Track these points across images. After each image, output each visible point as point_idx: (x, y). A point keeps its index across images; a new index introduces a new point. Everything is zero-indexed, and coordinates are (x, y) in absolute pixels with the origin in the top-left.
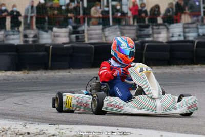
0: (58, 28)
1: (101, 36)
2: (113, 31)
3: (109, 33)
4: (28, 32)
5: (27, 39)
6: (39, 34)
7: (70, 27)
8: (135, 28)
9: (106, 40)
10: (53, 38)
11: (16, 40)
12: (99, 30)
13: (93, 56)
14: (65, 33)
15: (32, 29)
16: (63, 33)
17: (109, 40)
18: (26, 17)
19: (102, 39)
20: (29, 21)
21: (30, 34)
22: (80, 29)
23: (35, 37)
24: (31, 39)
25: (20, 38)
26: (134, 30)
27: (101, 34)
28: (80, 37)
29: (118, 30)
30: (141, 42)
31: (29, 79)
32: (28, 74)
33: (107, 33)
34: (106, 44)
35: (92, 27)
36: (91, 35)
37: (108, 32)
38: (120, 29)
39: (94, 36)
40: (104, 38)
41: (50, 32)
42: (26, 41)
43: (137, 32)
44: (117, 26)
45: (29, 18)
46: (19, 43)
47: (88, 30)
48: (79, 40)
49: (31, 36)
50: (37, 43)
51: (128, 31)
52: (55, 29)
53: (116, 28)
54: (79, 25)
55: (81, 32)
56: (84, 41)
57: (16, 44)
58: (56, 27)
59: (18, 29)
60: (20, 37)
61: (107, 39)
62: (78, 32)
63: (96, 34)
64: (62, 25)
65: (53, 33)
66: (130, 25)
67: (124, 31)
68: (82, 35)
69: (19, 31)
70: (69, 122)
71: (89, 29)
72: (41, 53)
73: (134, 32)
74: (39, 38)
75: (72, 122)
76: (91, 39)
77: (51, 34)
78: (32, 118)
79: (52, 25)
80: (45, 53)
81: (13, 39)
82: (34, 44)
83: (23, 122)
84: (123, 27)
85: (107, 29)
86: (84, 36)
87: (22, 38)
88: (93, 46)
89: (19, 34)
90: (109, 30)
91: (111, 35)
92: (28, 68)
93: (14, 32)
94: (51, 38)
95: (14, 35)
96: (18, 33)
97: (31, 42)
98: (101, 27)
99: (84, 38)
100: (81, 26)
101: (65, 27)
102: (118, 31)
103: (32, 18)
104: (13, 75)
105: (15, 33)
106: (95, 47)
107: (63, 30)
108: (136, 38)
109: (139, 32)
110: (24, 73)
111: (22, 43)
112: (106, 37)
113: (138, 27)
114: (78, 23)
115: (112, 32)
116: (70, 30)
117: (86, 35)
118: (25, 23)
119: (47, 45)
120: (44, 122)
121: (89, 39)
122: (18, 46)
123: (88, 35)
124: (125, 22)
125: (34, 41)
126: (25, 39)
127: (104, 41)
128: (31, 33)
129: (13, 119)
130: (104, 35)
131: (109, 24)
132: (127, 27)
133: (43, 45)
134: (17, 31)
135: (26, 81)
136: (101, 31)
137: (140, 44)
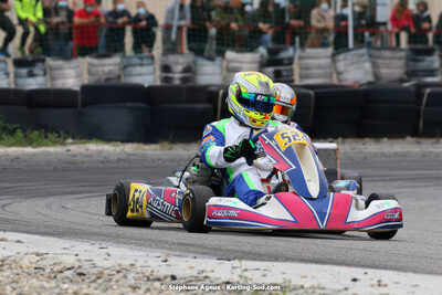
0: (238, 51)
1: (328, 70)
2: (355, 60)
3: (347, 65)
4: (172, 59)
5: (170, 75)
6: (195, 63)
7: (262, 50)
8: (402, 54)
9: (340, 80)
10: (225, 72)
11: (146, 76)
12: (325, 57)
13: (312, 113)
14: (252, 62)
15: (182, 53)
16: (248, 63)
17: (345, 80)
18: (168, 28)
19: (331, 76)
20: (173, 36)
21: (177, 63)
22: (284, 55)
23: (187, 70)
24: (177, 76)
25: (153, 73)
26: (400, 58)
27: (330, 67)
28: (285, 73)
29: (366, 58)
30: (415, 85)
31: (172, 161)
32: (170, 149)
33: (341, 65)
34: (339, 89)
35: (310, 51)
36: (308, 68)
37: (343, 62)
38: (371, 56)
39: (315, 71)
40: (335, 76)
41: (218, 60)
42: (166, 80)
43: (407, 65)
44: (363, 51)
45: (174, 30)
46: (153, 84)
47: (300, 58)
48: (283, 79)
49: (179, 68)
50: (191, 84)
51: (388, 61)
52: (230, 54)
53: (362, 55)
54: (281, 46)
55: (286, 62)
56: (293, 81)
57: (146, 85)
58: (233, 50)
59: (150, 51)
60: (155, 69)
61: (342, 77)
62: (279, 62)
63: (320, 67)
64: (246, 46)
65: (225, 63)
66: (392, 49)
67: (380, 61)
68: (288, 68)
69: (152, 58)
70: (260, 255)
71: (303, 55)
72: (200, 106)
73: (402, 63)
74: (195, 73)
75: (265, 255)
76: (307, 77)
77: (221, 65)
78: (180, 244)
79: (223, 45)
80: (208, 106)
81: (140, 75)
82: (184, 85)
83: (162, 253)
84: (377, 53)
85: (341, 57)
86: (292, 70)
87: (158, 73)
88: (311, 92)
89: (152, 64)
90: (345, 59)
91: (349, 68)
92: (171, 137)
93: (142, 58)
94: (221, 74)
95: (141, 65)
96: (150, 62)
97: (177, 82)
98: (330, 50)
99: (292, 75)
100: (285, 49)
101: (252, 49)
102: (365, 61)
103: (180, 28)
104: (140, 151)
105: (145, 61)
106: (316, 94)
107: (248, 56)
108: (405, 77)
109: (412, 64)
110: (162, 149)
111: (158, 83)
112: (339, 73)
113: (409, 53)
114: (279, 43)
115: (353, 63)
116: (262, 56)
117: (296, 67)
118: (166, 39)
119: (214, 88)
120: (206, 253)
121: (302, 77)
122: (151, 89)
123: (301, 68)
124: (382, 42)
125: (184, 80)
126: (165, 75)
127: (335, 82)
128: (179, 63)
129: (141, 245)
130: (336, 68)
131: (347, 45)
132: (387, 54)
133: (204, 89)
134: (147, 57)
135: (166, 164)
136: (328, 61)
137: (413, 89)
